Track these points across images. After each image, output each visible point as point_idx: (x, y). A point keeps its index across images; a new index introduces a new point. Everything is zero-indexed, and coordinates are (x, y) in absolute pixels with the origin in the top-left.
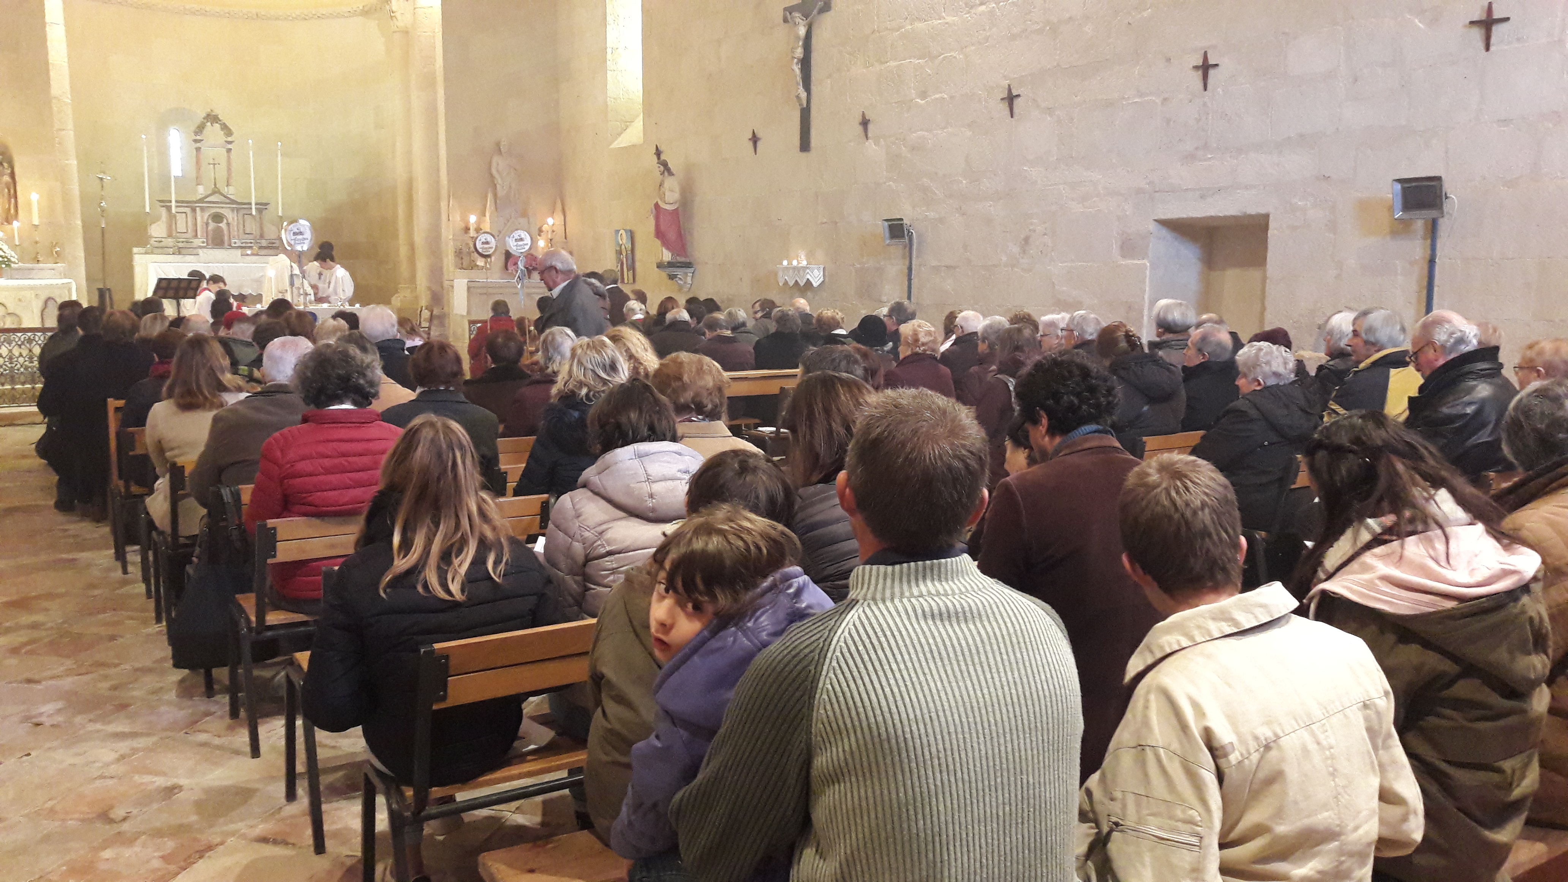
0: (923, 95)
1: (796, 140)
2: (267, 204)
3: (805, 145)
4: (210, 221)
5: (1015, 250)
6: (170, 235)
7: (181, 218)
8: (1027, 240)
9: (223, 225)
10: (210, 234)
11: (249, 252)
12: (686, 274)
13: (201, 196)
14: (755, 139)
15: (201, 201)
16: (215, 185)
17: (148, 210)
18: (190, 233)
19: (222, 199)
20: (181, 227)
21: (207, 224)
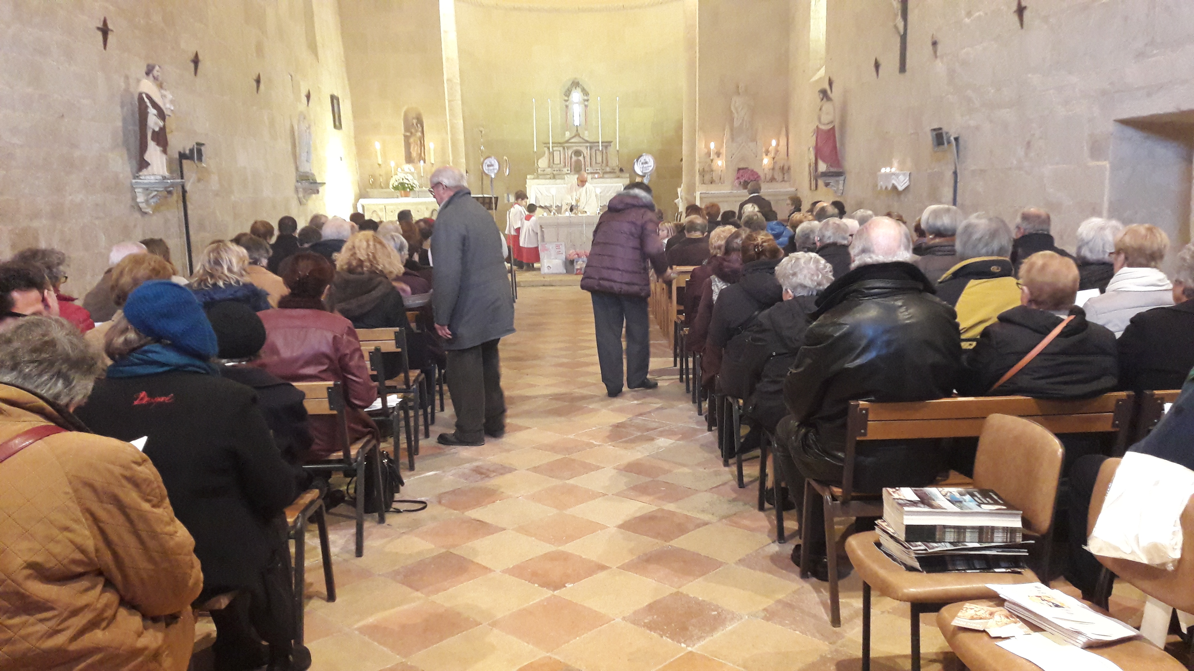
0: (969, 14)
1: (898, 65)
2: (611, 142)
3: (903, 68)
4: (573, 156)
5: (1021, 152)
6: (549, 167)
7: (556, 154)
8: (1029, 143)
9: (581, 158)
10: (573, 164)
11: (596, 176)
12: (838, 181)
13: (567, 139)
14: (877, 66)
15: (567, 142)
16: (577, 131)
17: (535, 150)
18: (562, 164)
19: (582, 141)
20: (557, 160)
21: (571, 157)
